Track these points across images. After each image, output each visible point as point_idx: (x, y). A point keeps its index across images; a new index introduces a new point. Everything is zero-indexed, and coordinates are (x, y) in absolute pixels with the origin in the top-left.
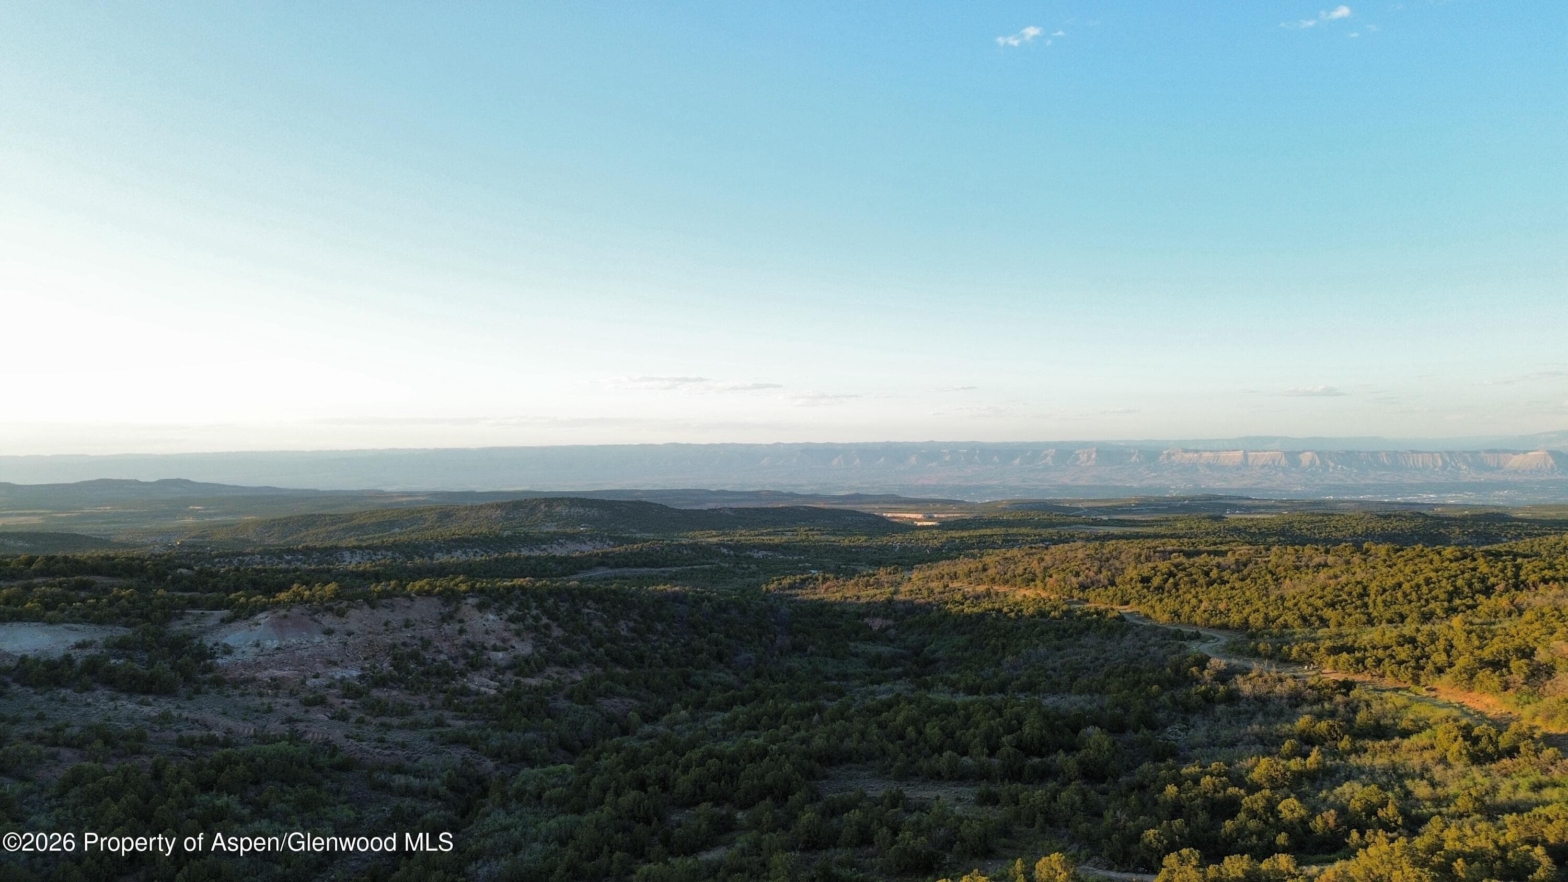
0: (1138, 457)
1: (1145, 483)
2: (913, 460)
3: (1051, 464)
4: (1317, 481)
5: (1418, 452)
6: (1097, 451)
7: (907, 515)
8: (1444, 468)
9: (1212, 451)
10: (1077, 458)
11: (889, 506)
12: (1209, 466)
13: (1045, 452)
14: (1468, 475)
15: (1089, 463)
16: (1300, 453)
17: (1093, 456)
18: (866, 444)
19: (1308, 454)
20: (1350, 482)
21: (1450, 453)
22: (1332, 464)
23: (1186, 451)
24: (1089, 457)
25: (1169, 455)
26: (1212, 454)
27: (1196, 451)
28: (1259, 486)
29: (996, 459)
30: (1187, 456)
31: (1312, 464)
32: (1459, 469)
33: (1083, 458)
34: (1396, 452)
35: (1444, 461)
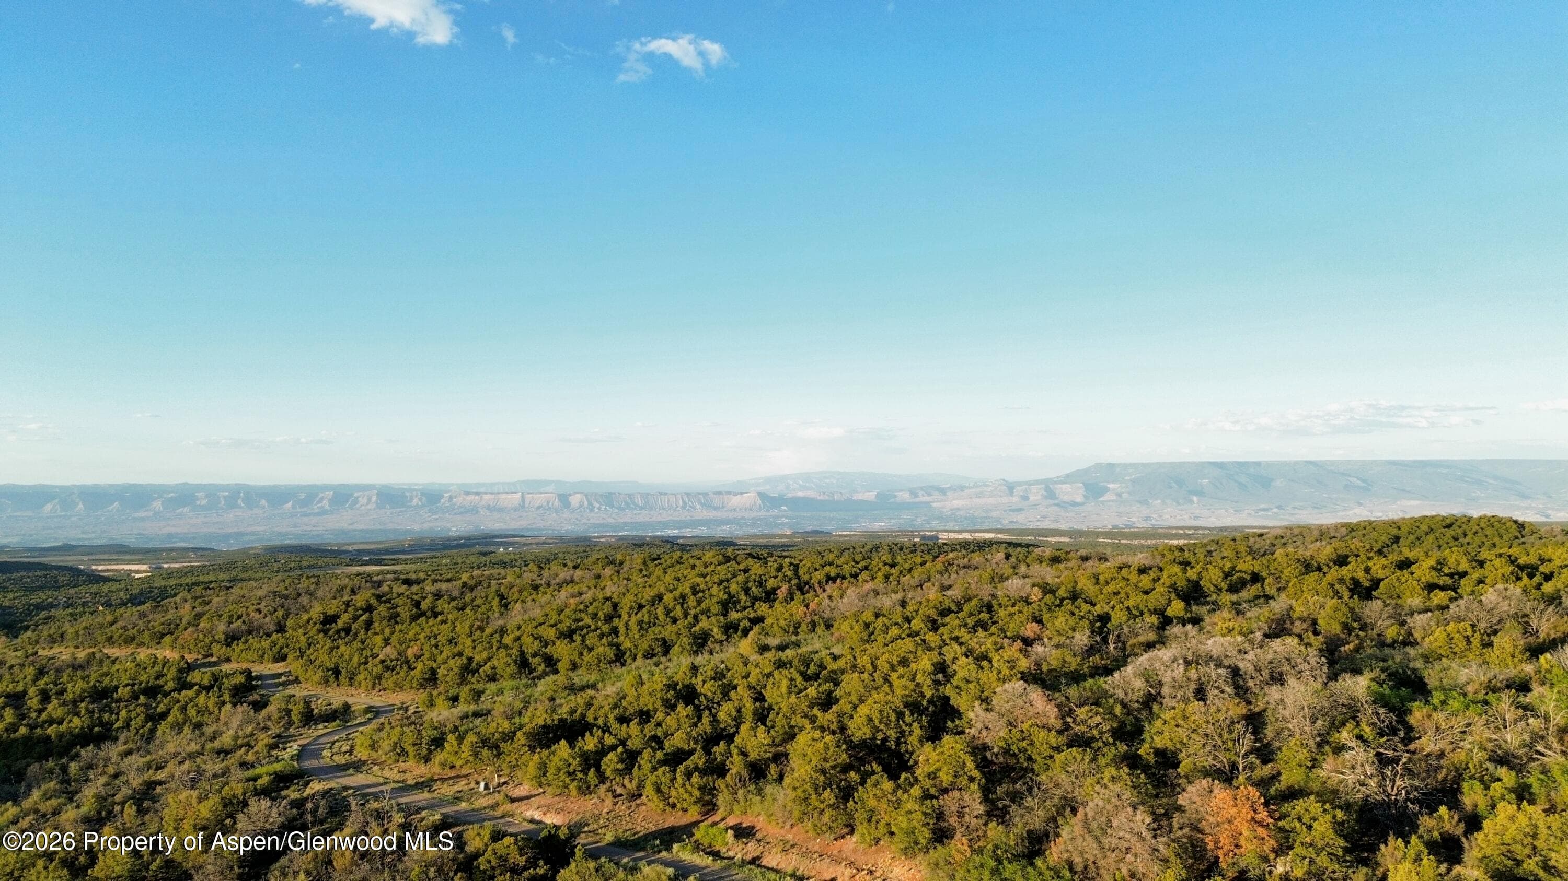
0: (420, 500)
1: (426, 526)
2: (157, 505)
3: (327, 507)
4: (584, 521)
5: (666, 494)
6: (378, 494)
7: (127, 567)
8: (684, 507)
9: (492, 494)
10: (356, 501)
11: (106, 557)
12: (489, 508)
13: (321, 495)
14: (702, 513)
15: (369, 507)
16: (570, 495)
17: (374, 498)
18: (96, 486)
19: (578, 495)
20: (611, 521)
21: (688, 494)
22: (598, 505)
23: (467, 493)
24: (369, 500)
25: (451, 498)
26: (493, 497)
27: (477, 494)
28: (534, 526)
29: (263, 502)
30: (471, 497)
31: (581, 506)
32: (694, 508)
33: (362, 501)
34: (648, 494)
35: (684, 502)
